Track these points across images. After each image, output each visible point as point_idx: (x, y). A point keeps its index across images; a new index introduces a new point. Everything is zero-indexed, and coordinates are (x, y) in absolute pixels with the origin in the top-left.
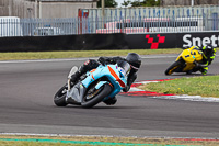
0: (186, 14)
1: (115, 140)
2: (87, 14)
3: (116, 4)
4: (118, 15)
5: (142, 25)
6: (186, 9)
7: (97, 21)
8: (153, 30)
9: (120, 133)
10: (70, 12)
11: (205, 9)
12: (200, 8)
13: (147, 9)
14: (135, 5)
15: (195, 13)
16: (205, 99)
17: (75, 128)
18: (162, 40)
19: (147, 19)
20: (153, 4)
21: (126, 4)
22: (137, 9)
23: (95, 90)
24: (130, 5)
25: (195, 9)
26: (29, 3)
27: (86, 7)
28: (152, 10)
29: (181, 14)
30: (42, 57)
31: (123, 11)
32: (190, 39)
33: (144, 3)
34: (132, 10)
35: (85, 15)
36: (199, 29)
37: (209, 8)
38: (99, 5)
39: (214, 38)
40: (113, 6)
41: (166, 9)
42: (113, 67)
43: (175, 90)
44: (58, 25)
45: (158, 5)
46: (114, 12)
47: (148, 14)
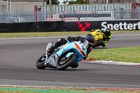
0: (103, 9)
1: (58, 89)
2: (40, 9)
3: (59, 3)
4: (60, 9)
5: (75, 16)
6: (103, 6)
7: (46, 13)
8: (82, 19)
9: (61, 85)
10: (29, 8)
11: (116, 6)
12: (112, 5)
13: (78, 6)
14: (71, 3)
15: (109, 8)
16: (115, 63)
17: (32, 81)
18: (88, 25)
19: (79, 12)
20: (82, 3)
21: (65, 3)
22: (72, 6)
23: (66, 58)
24: (68, 3)
25: (109, 6)
26: (3, 2)
27: (39, 4)
28: (82, 6)
29: (100, 9)
30: (11, 36)
31: (63, 7)
32: (106, 25)
33: (77, 2)
34: (69, 7)
35: (39, 9)
36: (112, 19)
37: (118, 5)
38: (48, 3)
39: (121, 24)
40: (57, 4)
41: (91, 6)
42: (78, 43)
43: (96, 57)
44: (22, 16)
45: (86, 3)
46: (57, 8)
47: (79, 9)
